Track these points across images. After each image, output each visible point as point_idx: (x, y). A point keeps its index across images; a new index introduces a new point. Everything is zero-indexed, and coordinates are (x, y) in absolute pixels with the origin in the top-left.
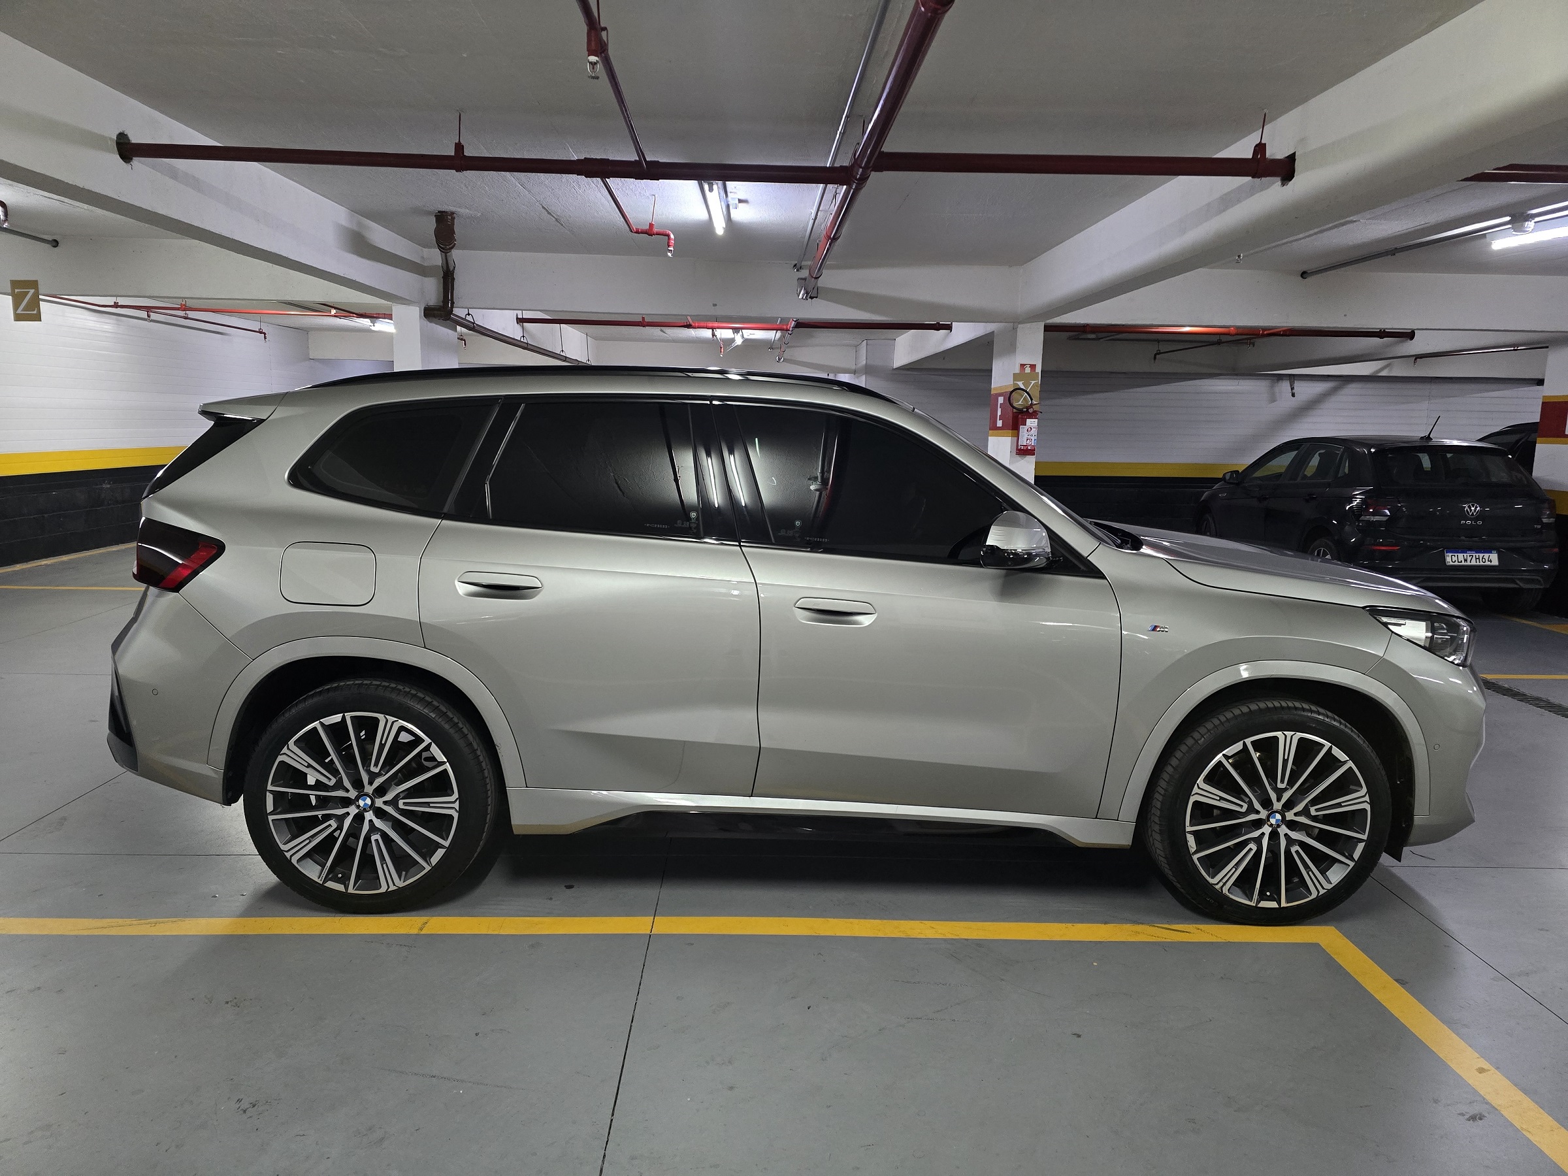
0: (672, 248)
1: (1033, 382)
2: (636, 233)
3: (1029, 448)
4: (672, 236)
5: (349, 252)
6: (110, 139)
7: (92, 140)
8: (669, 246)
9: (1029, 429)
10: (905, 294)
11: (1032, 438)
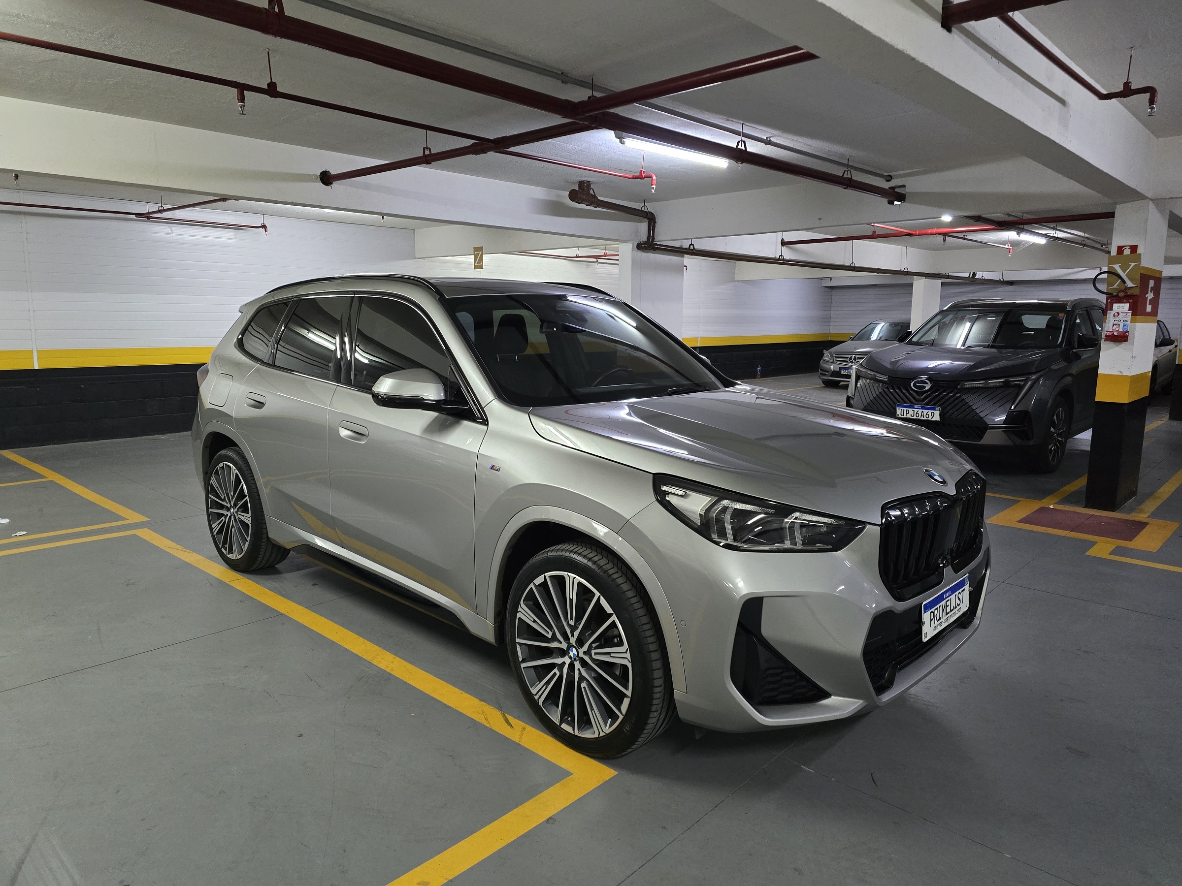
0: (654, 186)
1: (1133, 264)
2: (633, 179)
3: (1116, 334)
4: (654, 177)
5: (541, 214)
6: (316, 175)
7: (305, 178)
8: (652, 185)
9: (1116, 314)
10: (988, 188)
11: (1119, 323)
